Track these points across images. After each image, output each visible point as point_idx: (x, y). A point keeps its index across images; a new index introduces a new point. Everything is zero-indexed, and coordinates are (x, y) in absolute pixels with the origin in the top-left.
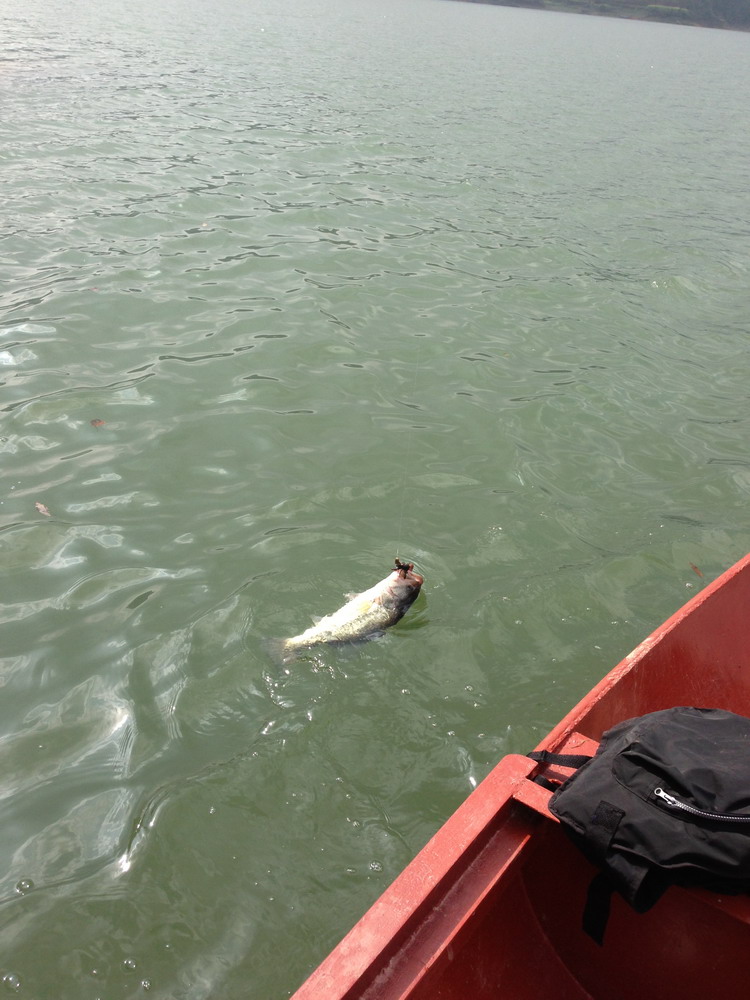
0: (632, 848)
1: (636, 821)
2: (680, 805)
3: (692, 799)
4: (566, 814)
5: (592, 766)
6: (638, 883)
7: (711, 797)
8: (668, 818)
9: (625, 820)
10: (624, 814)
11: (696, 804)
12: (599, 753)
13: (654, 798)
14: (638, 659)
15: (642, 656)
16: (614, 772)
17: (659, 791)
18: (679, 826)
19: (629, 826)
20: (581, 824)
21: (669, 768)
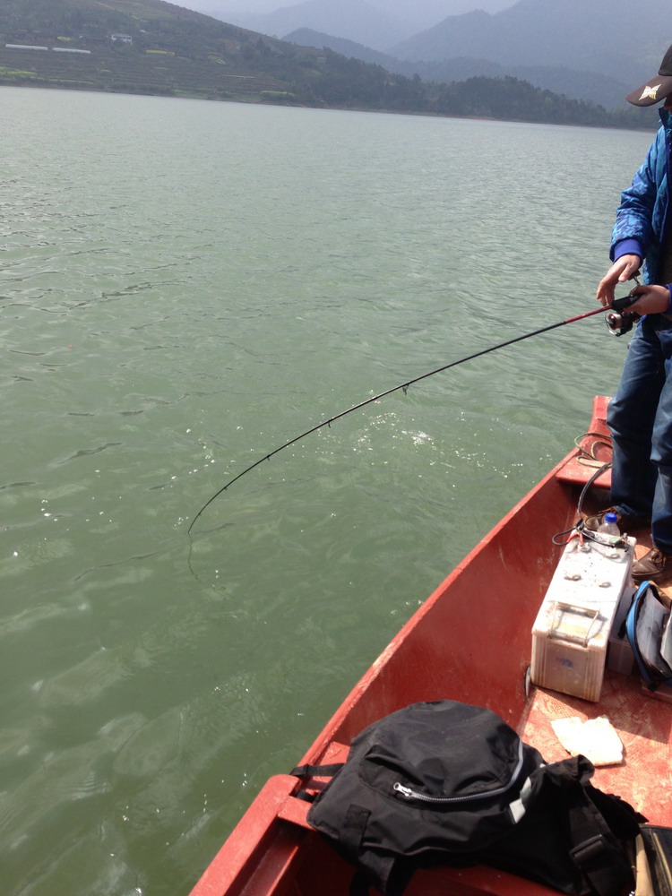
0: (380, 842)
1: (380, 817)
2: (416, 795)
3: (424, 788)
4: (322, 823)
5: (342, 773)
6: (387, 874)
7: (440, 782)
8: (407, 809)
9: (371, 819)
10: (370, 813)
11: (428, 792)
12: (349, 759)
13: (394, 793)
14: (383, 664)
15: (386, 661)
16: (360, 776)
17: (397, 786)
18: (416, 814)
19: (375, 823)
20: (335, 830)
21: (403, 763)
